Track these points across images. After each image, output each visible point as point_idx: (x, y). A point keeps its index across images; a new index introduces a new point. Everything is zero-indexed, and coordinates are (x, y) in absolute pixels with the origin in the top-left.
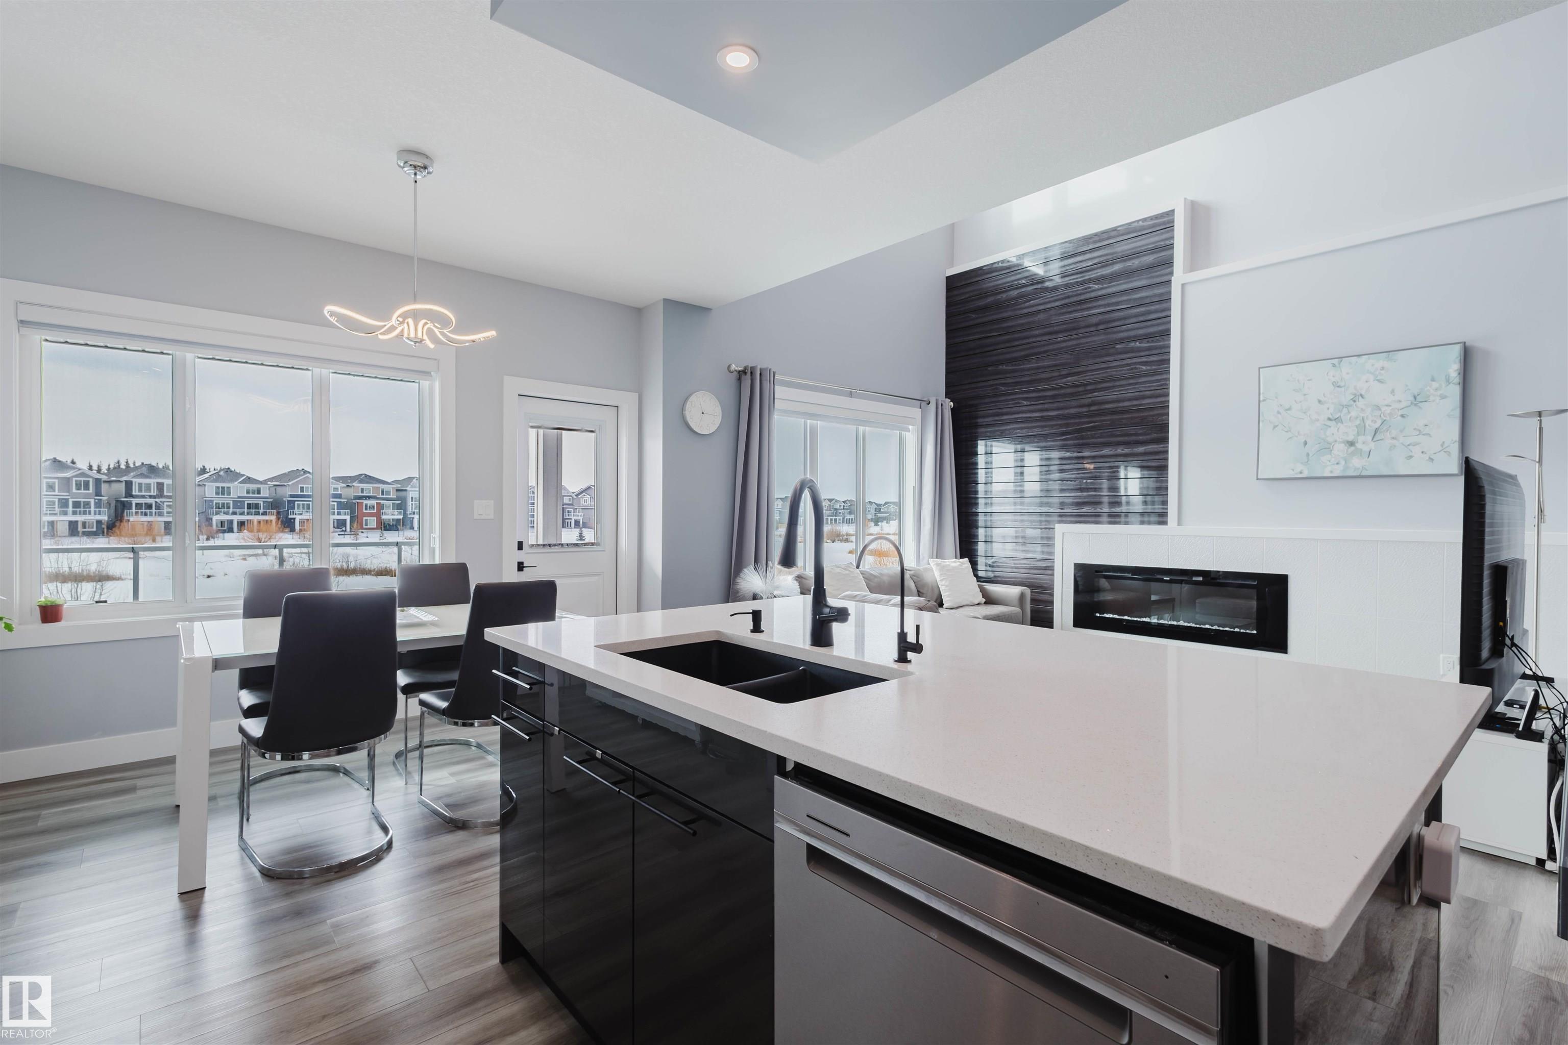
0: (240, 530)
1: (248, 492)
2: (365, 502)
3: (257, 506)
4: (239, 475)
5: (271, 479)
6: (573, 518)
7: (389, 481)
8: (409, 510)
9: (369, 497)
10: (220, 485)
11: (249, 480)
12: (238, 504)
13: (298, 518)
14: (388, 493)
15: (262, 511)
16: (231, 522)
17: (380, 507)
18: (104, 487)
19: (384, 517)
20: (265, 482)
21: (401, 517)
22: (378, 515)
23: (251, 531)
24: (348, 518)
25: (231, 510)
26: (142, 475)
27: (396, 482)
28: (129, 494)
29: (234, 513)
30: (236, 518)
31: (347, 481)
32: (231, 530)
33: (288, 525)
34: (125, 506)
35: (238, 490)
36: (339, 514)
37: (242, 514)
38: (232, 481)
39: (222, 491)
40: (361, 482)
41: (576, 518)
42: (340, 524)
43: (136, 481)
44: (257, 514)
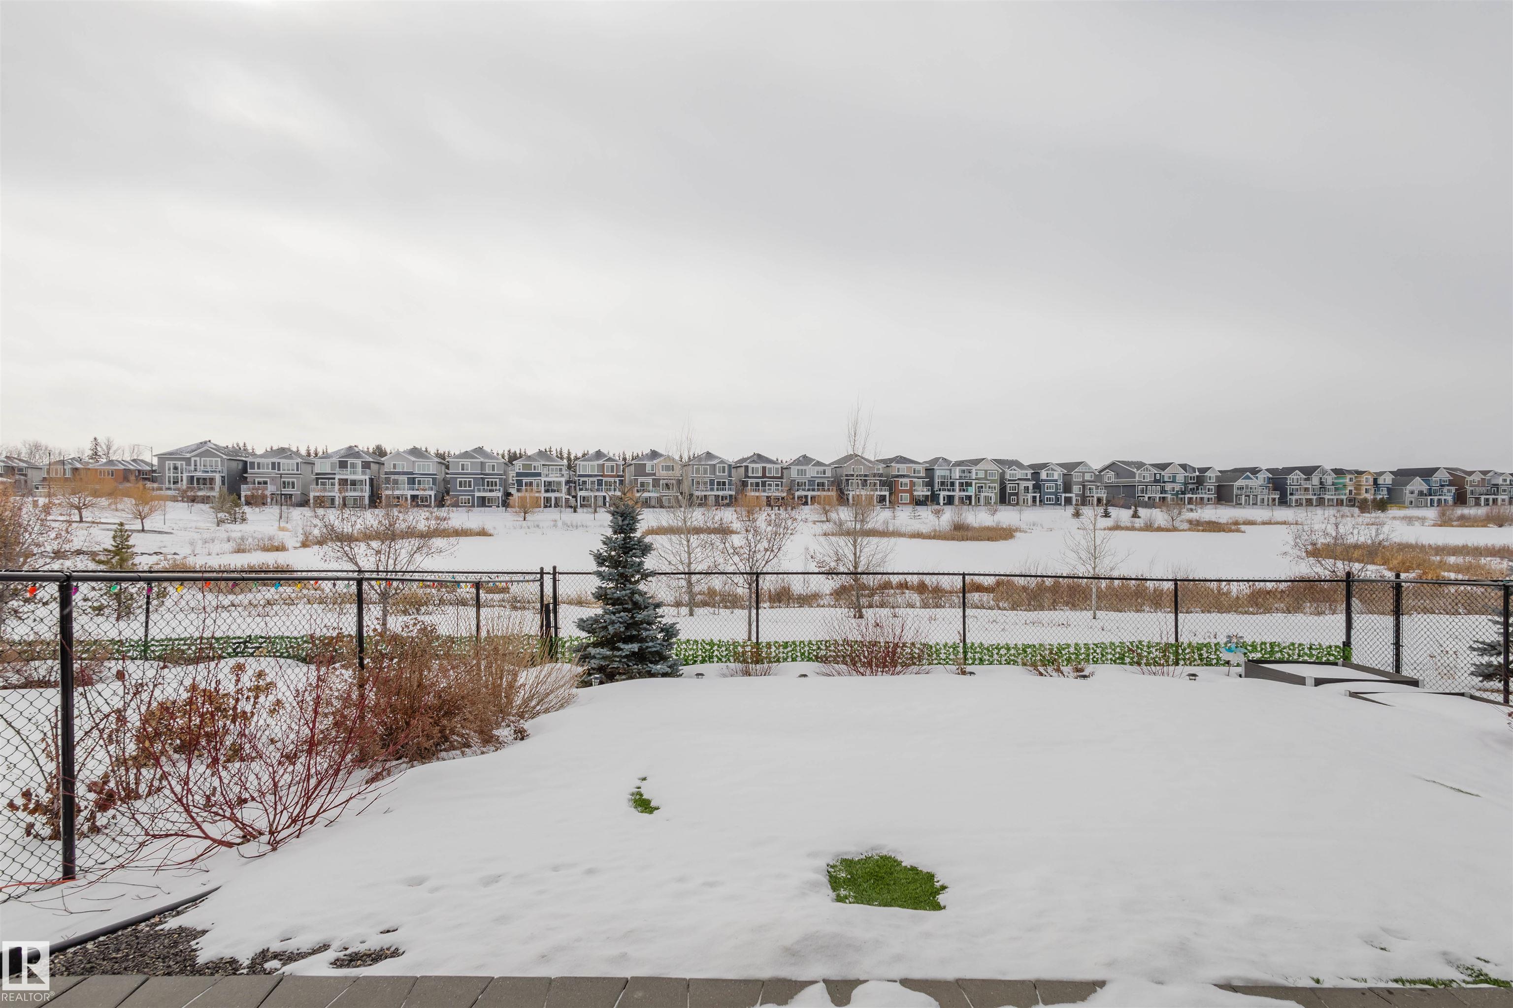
0: (812, 504)
1: (818, 473)
2: (901, 480)
3: (823, 484)
4: (811, 460)
5: (832, 463)
6: (1096, 496)
7: (921, 461)
8: (936, 487)
9: (903, 476)
10: (800, 467)
11: (819, 464)
12: (811, 482)
13: (851, 493)
14: (919, 472)
15: (826, 488)
16: (806, 497)
17: (913, 484)
18: (733, 471)
19: (915, 493)
20: (829, 465)
21: (929, 493)
22: (911, 492)
23: (819, 503)
24: (887, 493)
25: (807, 487)
26: (754, 462)
27: (926, 462)
28: (747, 476)
29: (809, 490)
30: (810, 494)
31: (887, 462)
32: (806, 503)
33: (843, 499)
34: (744, 484)
35: (811, 472)
36: (881, 490)
37: (813, 490)
38: (807, 464)
39: (801, 472)
40: (898, 462)
41: (1099, 495)
42: (882, 499)
43: (751, 466)
44: (824, 490)
